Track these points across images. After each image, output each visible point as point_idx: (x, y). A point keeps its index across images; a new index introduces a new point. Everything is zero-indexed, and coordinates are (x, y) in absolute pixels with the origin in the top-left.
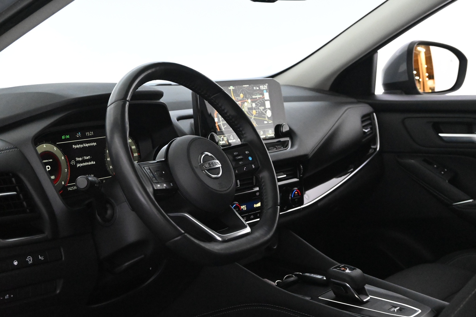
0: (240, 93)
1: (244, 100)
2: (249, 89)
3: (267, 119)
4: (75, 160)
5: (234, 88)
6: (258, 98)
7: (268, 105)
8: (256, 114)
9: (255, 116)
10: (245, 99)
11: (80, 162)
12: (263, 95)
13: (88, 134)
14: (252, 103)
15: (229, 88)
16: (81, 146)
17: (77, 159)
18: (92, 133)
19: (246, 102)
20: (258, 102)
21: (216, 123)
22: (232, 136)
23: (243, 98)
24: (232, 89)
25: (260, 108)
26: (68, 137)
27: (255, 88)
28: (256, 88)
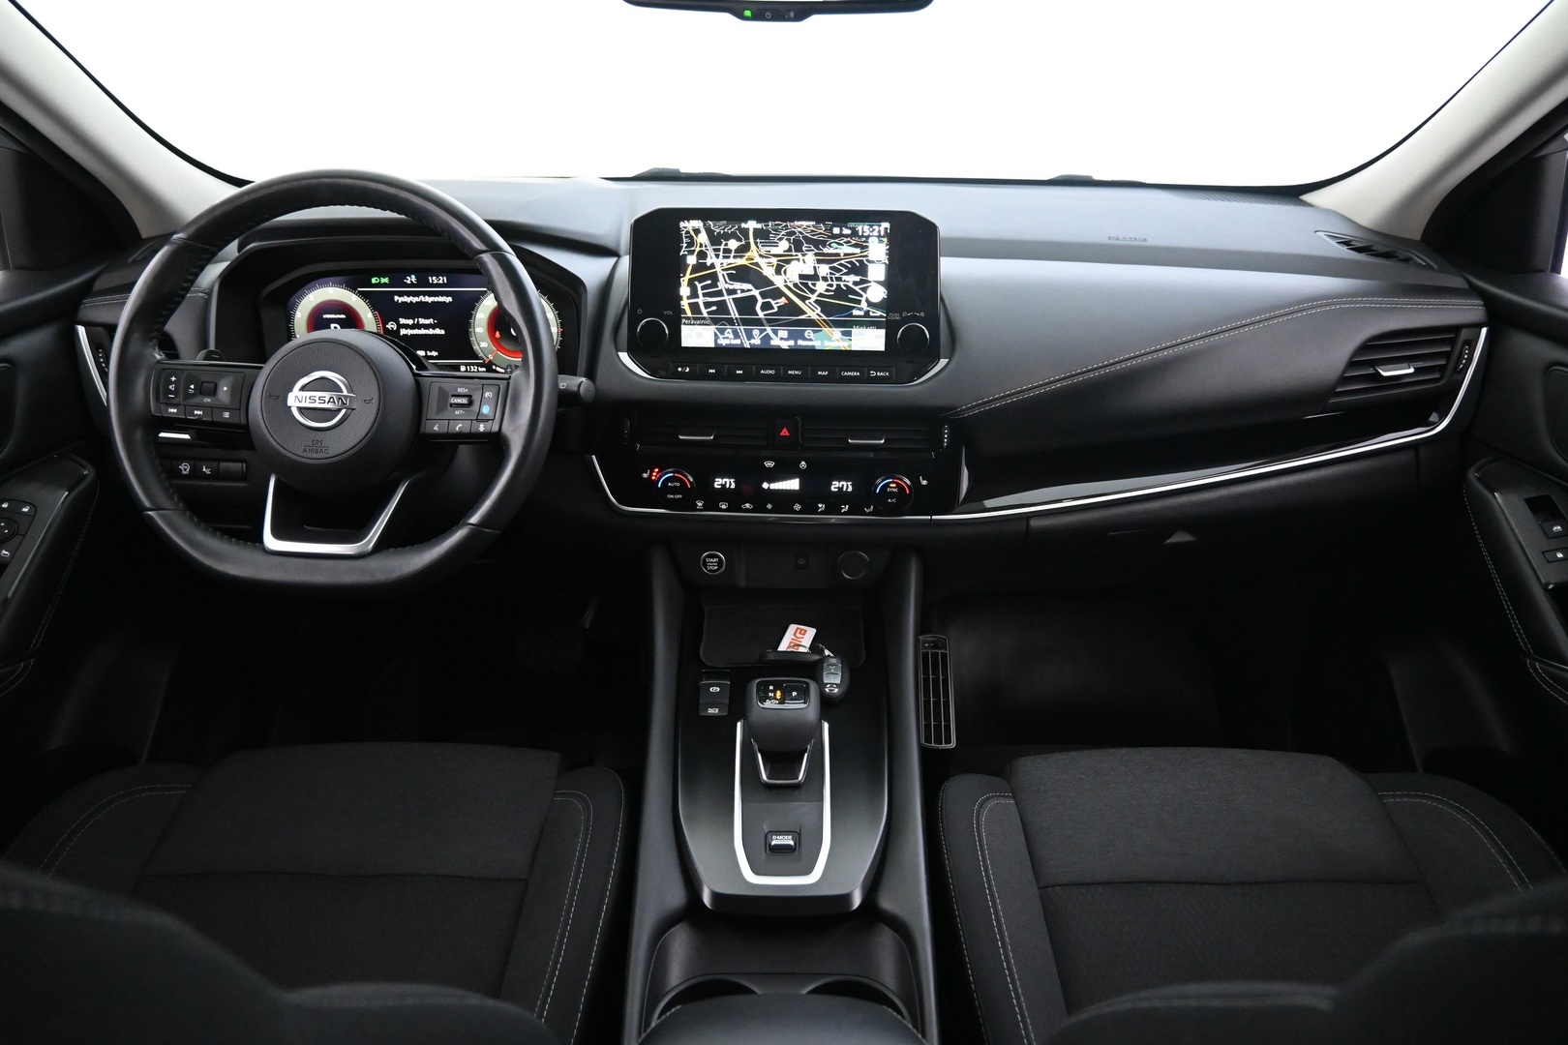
0: (780, 239)
1: (792, 255)
2: (812, 231)
3: (864, 305)
4: (397, 323)
5: (759, 226)
6: (842, 255)
7: (877, 272)
8: (827, 290)
9: (820, 295)
10: (794, 253)
11: (406, 326)
12: (864, 248)
13: (433, 279)
14: (817, 265)
15: (743, 225)
16: (415, 300)
17: (402, 321)
18: (443, 280)
19: (798, 260)
20: (841, 265)
21: (685, 298)
22: (730, 331)
23: (790, 250)
24: (755, 229)
25: (844, 278)
26: (385, 280)
27: (836, 231)
28: (841, 230)
